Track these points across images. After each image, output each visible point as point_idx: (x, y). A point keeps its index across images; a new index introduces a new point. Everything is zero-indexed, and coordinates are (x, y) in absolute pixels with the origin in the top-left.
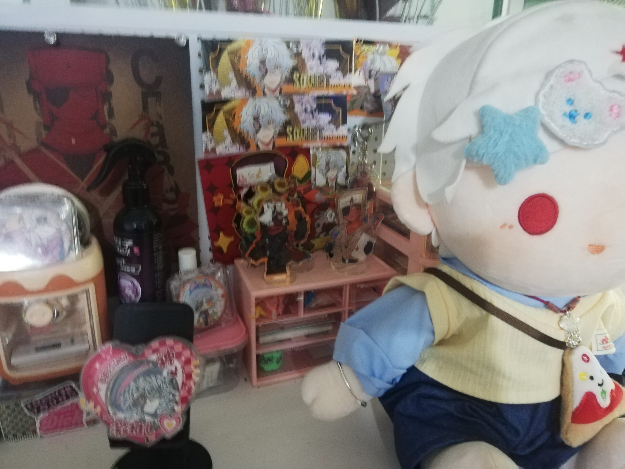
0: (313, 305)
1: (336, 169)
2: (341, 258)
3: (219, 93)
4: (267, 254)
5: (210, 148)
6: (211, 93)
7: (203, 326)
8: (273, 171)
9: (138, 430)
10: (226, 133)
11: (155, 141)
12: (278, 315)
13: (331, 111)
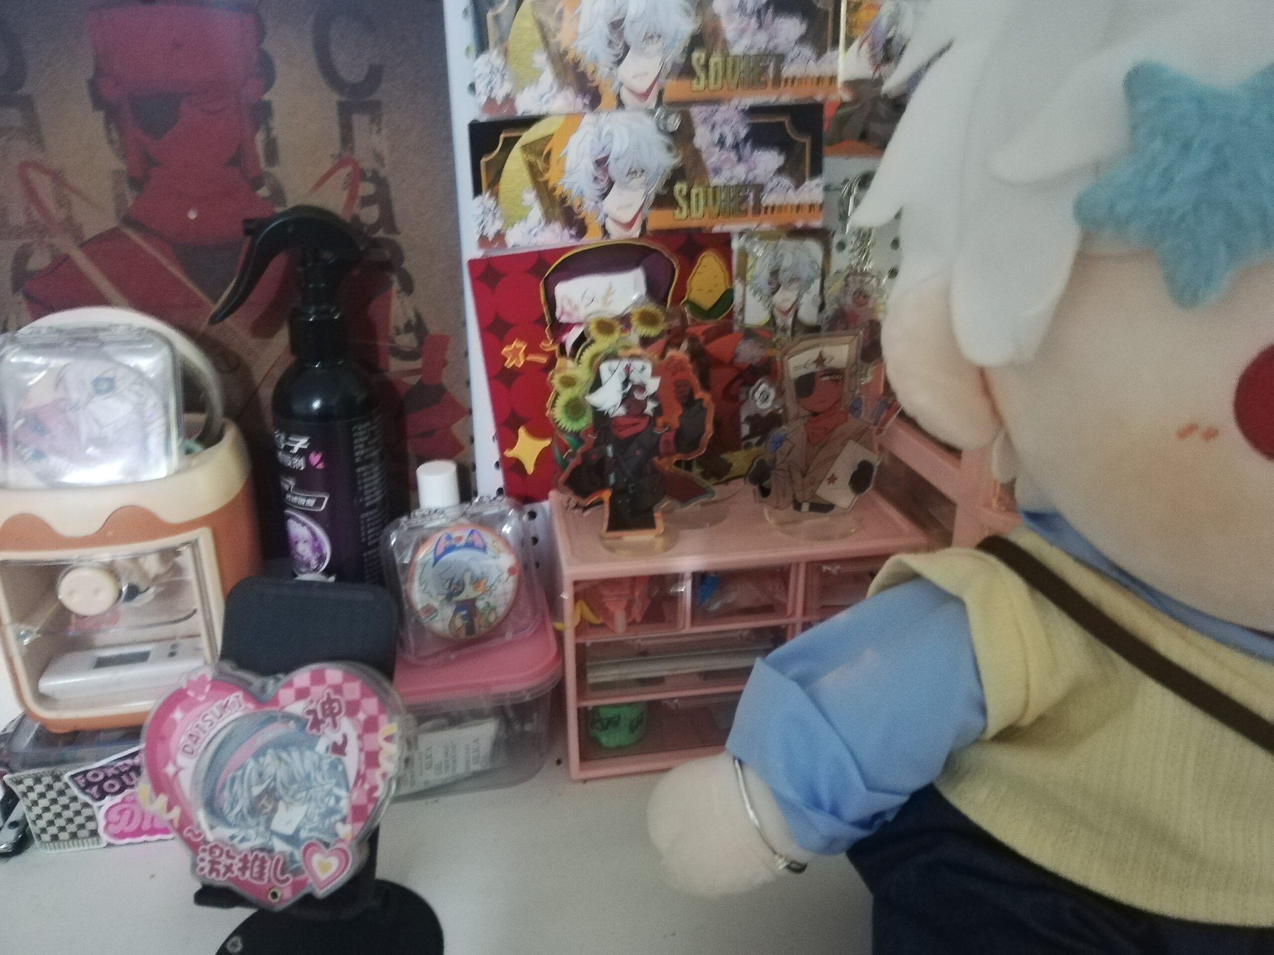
0: (716, 606)
1: (795, 285)
2: (789, 499)
3: (509, 100)
4: (608, 483)
5: (491, 232)
6: (491, 101)
7: (463, 634)
8: (642, 289)
9: (256, 869)
10: (530, 197)
11: (370, 215)
12: (631, 624)
13: (784, 145)
